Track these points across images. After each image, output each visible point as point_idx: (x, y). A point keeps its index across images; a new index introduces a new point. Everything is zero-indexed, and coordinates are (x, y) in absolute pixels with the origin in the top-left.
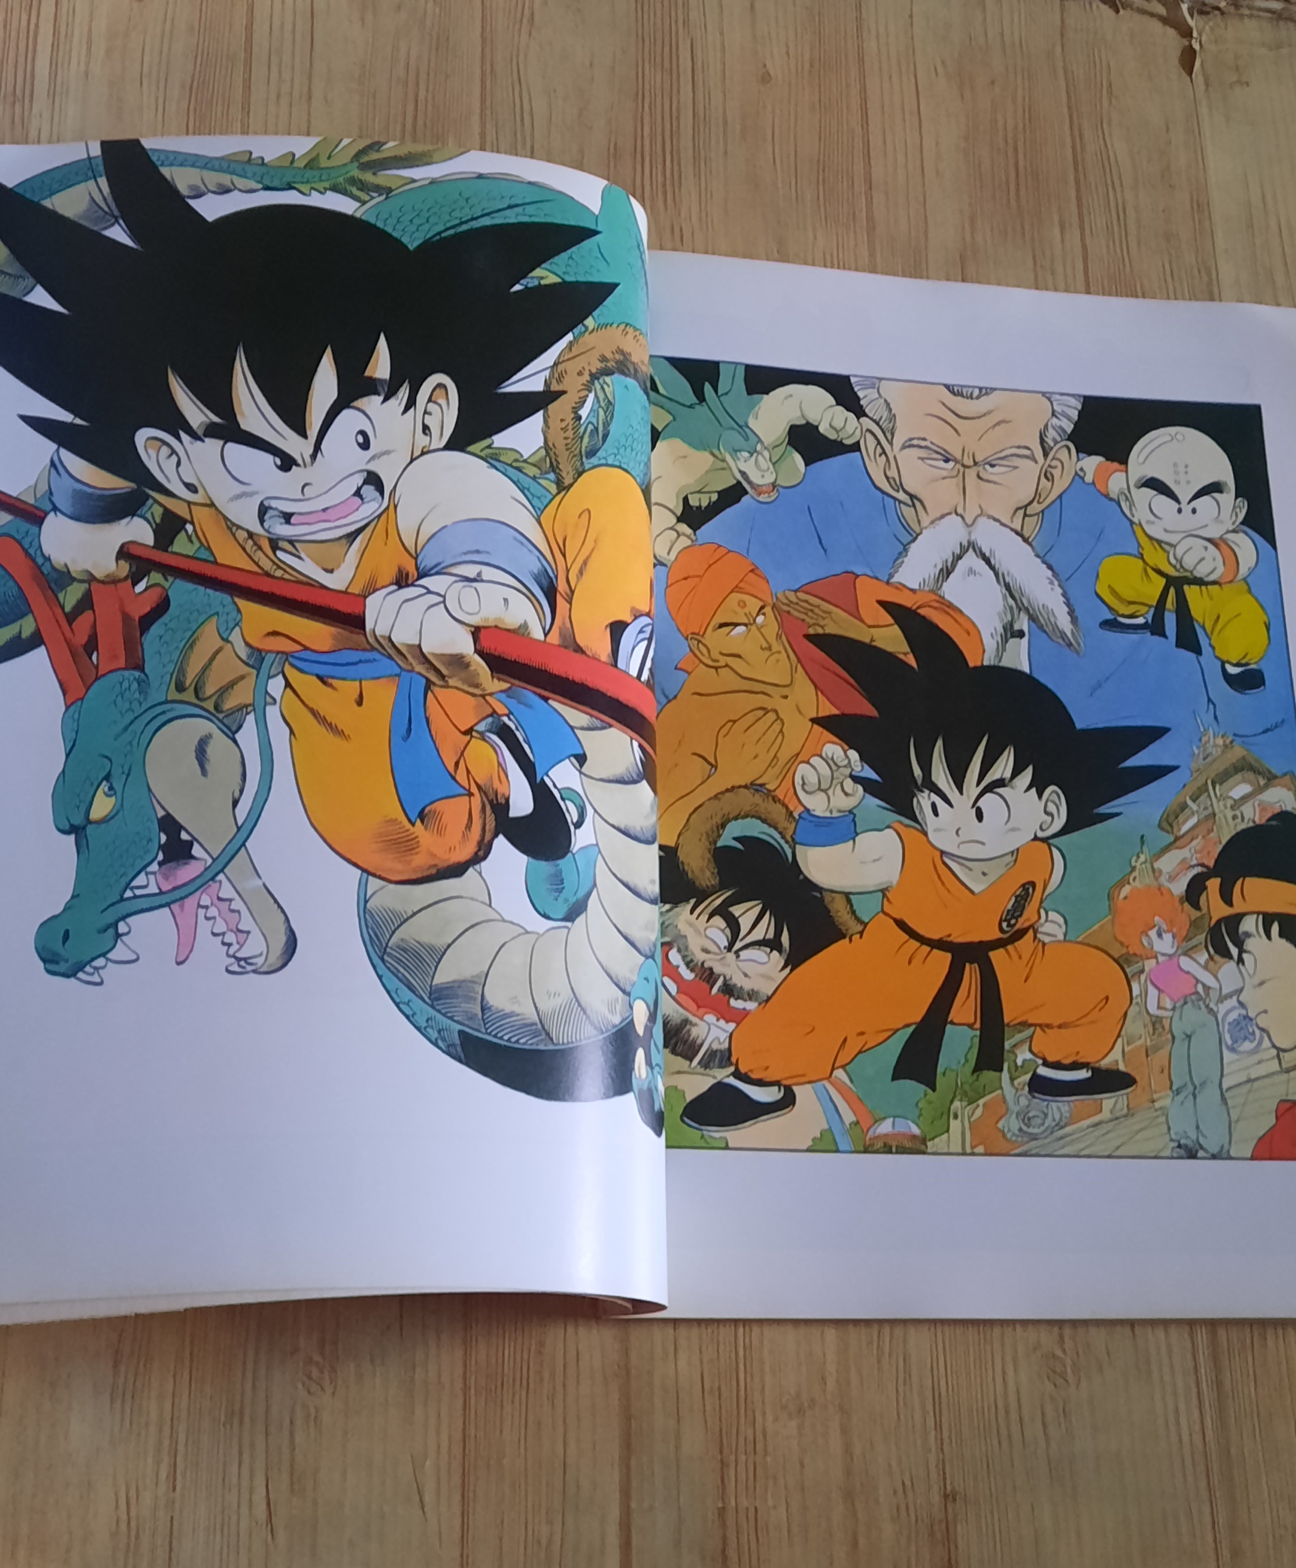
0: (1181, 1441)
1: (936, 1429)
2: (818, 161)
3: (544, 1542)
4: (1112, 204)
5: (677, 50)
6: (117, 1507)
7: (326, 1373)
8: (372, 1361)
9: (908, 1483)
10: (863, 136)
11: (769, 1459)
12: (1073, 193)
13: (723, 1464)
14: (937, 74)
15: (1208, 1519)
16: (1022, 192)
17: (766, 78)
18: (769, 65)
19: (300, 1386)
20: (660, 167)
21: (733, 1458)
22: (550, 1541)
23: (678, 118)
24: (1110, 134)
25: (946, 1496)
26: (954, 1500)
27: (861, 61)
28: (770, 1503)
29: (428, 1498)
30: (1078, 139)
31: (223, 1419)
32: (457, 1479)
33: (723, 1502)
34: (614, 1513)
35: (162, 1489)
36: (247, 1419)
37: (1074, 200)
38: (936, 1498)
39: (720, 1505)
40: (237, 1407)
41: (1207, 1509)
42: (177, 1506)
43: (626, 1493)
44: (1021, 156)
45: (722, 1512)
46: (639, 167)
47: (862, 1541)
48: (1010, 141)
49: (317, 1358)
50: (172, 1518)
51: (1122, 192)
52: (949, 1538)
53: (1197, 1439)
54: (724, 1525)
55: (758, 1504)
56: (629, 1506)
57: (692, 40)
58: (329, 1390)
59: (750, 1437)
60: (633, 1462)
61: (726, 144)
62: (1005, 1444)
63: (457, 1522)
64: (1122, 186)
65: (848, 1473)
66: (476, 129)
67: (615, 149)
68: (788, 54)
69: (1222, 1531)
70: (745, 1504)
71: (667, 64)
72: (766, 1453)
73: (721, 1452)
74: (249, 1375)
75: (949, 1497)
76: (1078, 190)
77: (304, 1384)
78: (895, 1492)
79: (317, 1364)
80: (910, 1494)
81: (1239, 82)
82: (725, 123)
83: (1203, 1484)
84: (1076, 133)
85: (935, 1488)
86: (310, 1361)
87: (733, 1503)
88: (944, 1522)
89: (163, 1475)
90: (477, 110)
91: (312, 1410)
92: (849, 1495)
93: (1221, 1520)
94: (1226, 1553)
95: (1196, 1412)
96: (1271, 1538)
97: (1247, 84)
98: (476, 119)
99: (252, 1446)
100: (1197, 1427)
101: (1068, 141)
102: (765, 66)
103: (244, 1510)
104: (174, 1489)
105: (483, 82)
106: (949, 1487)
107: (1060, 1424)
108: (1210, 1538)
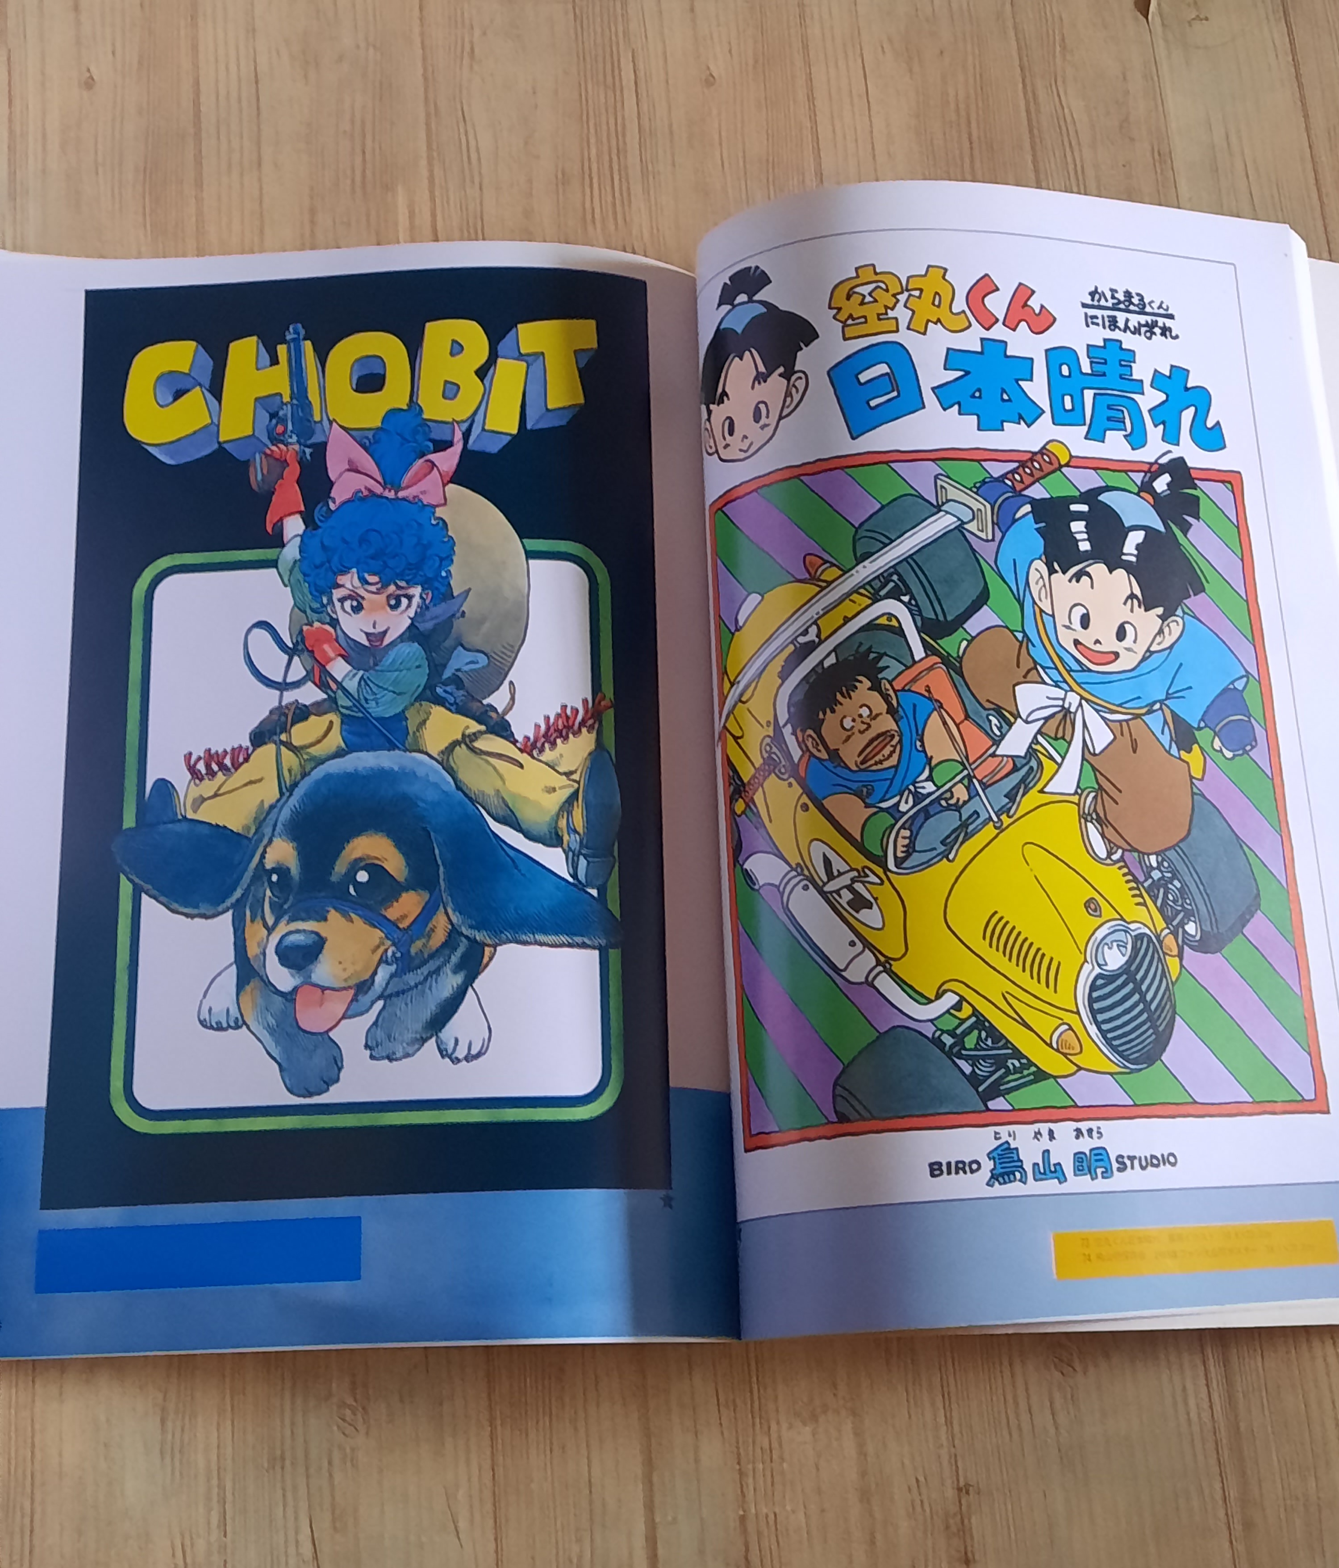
0: (1189, 1420)
1: (946, 1424)
2: (768, 160)
3: (575, 1561)
4: (1071, 167)
5: (619, 61)
6: (174, 1555)
7: (359, 1416)
8: (402, 1401)
9: (922, 1479)
10: (812, 128)
11: (785, 1465)
12: (1029, 158)
13: (741, 1473)
14: (884, 52)
15: (1218, 1495)
16: (978, 164)
17: (710, 81)
18: (712, 67)
19: (335, 1428)
20: (609, 189)
21: (750, 1466)
22: (580, 1558)
23: (624, 135)
24: (1066, 93)
25: (959, 1490)
26: (967, 1493)
27: (805, 47)
28: (788, 1508)
29: (462, 1525)
30: (1031, 100)
31: (266, 1465)
32: (489, 1507)
33: (744, 1511)
34: (640, 1528)
35: (215, 1535)
36: (288, 1463)
37: (1031, 166)
38: (950, 1493)
39: (741, 1513)
40: (278, 1453)
41: (1218, 1486)
42: (229, 1551)
43: (650, 1507)
44: (974, 125)
45: (743, 1519)
46: (588, 191)
47: (879, 1537)
48: (963, 113)
49: (350, 1401)
50: (225, 1561)
51: (1080, 151)
52: (964, 1531)
53: (1206, 1416)
54: (744, 1531)
55: (777, 1511)
56: (653, 1520)
57: (633, 50)
58: (362, 1428)
59: (766, 1445)
60: (655, 1479)
61: (673, 155)
62: (1015, 1435)
63: (492, 1546)
64: (1079, 144)
65: (863, 1474)
66: (425, 173)
67: (563, 174)
68: (730, 51)
69: (1233, 1504)
70: (765, 1510)
71: (609, 79)
72: (782, 1459)
73: (739, 1463)
74: (287, 1422)
75: (963, 1490)
76: (1034, 156)
77: (338, 1427)
78: (910, 1489)
79: (349, 1407)
80: (924, 1490)
81: (1198, 18)
82: (671, 133)
83: (1213, 1461)
84: (1030, 95)
85: (948, 1482)
86: (343, 1405)
87: (753, 1511)
88: (959, 1517)
89: (215, 1521)
90: (424, 155)
91: (348, 1450)
92: (865, 1496)
93: (1233, 1494)
94: (1238, 1527)
95: (1204, 1390)
96: (1282, 1510)
97: (1207, 19)
98: (423, 162)
99: (295, 1488)
100: (1205, 1405)
101: (1022, 103)
102: (708, 68)
103: (292, 1550)
104: (225, 1536)
105: (428, 125)
106: (962, 1480)
107: (1068, 1413)
108: (1221, 1513)
